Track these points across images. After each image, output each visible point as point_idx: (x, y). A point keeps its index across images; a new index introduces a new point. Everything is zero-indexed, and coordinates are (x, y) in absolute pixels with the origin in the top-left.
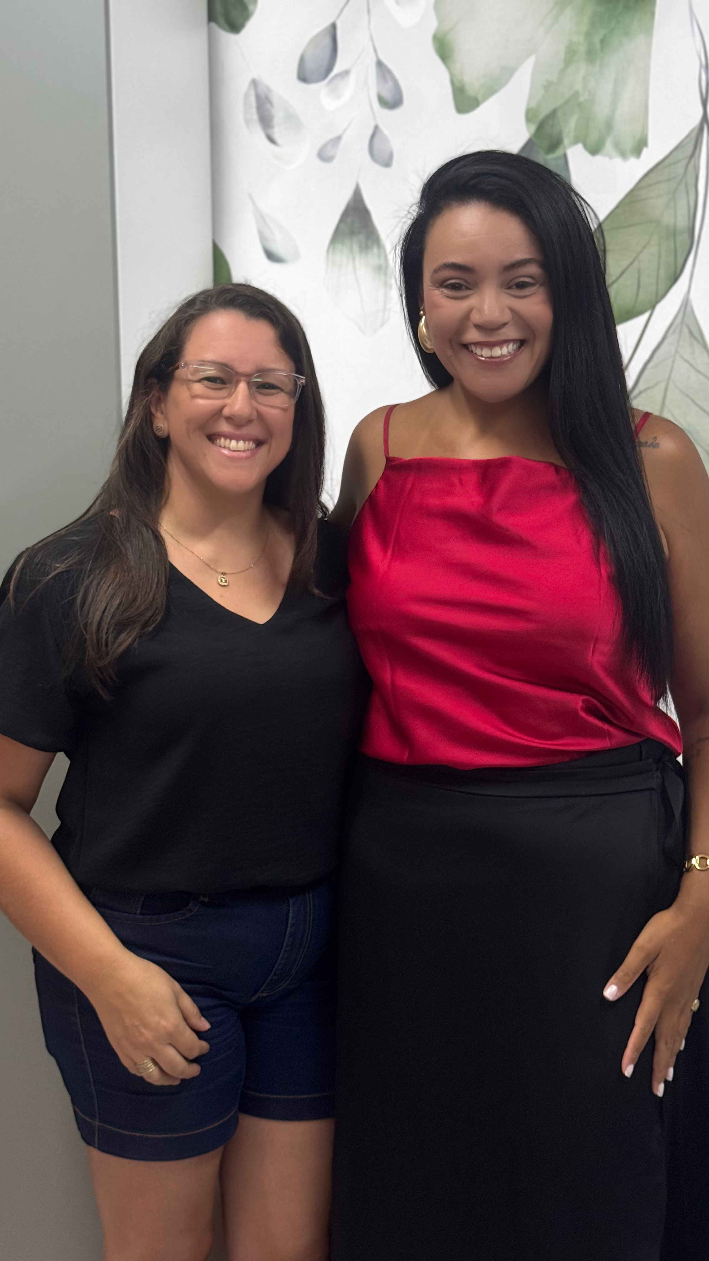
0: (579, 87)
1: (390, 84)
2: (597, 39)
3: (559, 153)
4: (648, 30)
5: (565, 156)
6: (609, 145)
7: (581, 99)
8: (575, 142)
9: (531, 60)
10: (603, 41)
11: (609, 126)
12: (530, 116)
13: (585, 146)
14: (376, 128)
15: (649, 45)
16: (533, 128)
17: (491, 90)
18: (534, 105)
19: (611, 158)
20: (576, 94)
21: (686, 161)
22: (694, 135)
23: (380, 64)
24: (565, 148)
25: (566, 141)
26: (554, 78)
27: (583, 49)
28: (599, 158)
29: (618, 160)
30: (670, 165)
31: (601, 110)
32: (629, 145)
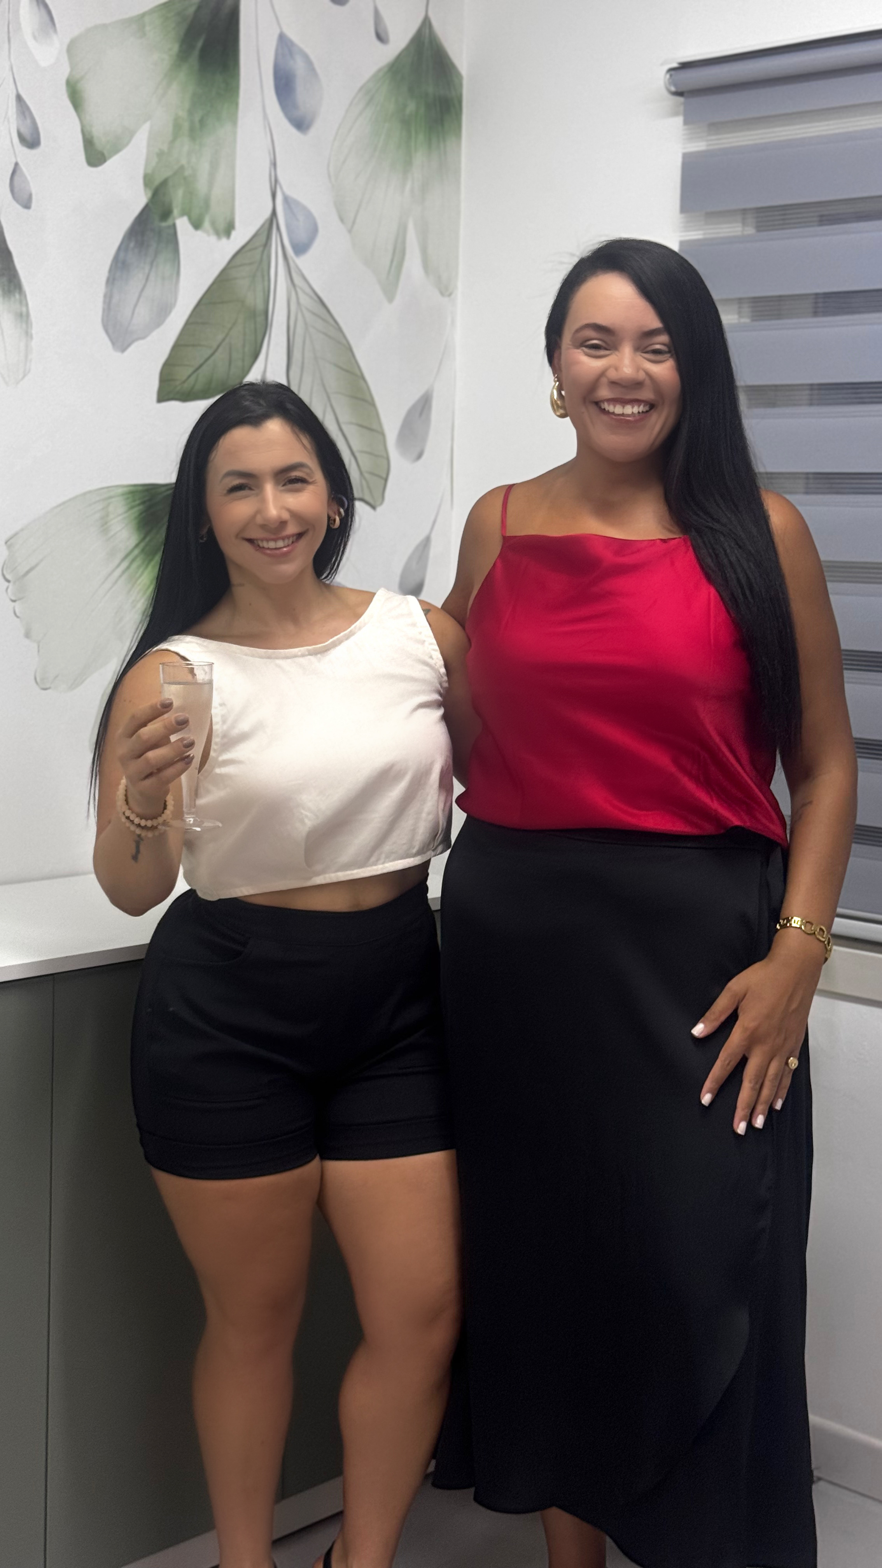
0: (184, 161)
1: (29, 121)
2: (197, 118)
3: (169, 222)
4: (234, 119)
5: (174, 226)
6: (207, 224)
7: (187, 173)
8: (183, 214)
9: (146, 127)
10: (202, 122)
11: (207, 204)
12: (147, 180)
13: (190, 219)
14: (16, 164)
15: (234, 133)
16: (150, 194)
17: (116, 149)
18: (149, 171)
19: (209, 235)
20: (182, 168)
21: (261, 249)
22: (267, 226)
23: (19, 98)
24: (174, 219)
25: (176, 212)
26: (165, 148)
27: (186, 125)
28: (199, 233)
29: (213, 239)
30: (251, 250)
31: (201, 186)
32: (222, 226)
